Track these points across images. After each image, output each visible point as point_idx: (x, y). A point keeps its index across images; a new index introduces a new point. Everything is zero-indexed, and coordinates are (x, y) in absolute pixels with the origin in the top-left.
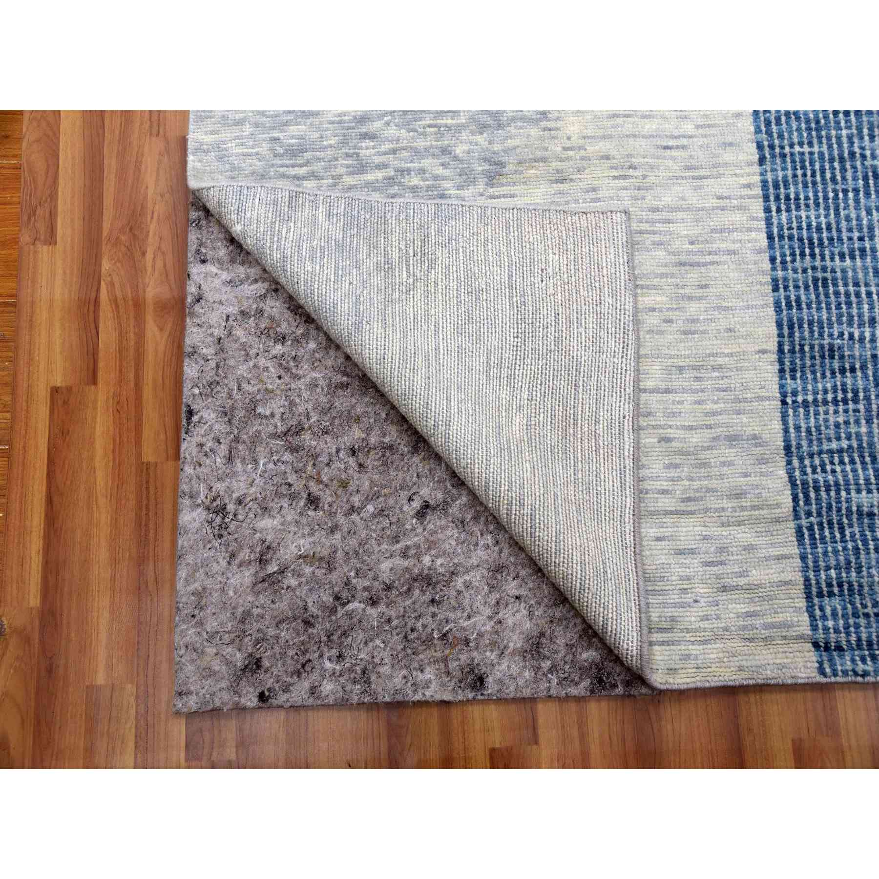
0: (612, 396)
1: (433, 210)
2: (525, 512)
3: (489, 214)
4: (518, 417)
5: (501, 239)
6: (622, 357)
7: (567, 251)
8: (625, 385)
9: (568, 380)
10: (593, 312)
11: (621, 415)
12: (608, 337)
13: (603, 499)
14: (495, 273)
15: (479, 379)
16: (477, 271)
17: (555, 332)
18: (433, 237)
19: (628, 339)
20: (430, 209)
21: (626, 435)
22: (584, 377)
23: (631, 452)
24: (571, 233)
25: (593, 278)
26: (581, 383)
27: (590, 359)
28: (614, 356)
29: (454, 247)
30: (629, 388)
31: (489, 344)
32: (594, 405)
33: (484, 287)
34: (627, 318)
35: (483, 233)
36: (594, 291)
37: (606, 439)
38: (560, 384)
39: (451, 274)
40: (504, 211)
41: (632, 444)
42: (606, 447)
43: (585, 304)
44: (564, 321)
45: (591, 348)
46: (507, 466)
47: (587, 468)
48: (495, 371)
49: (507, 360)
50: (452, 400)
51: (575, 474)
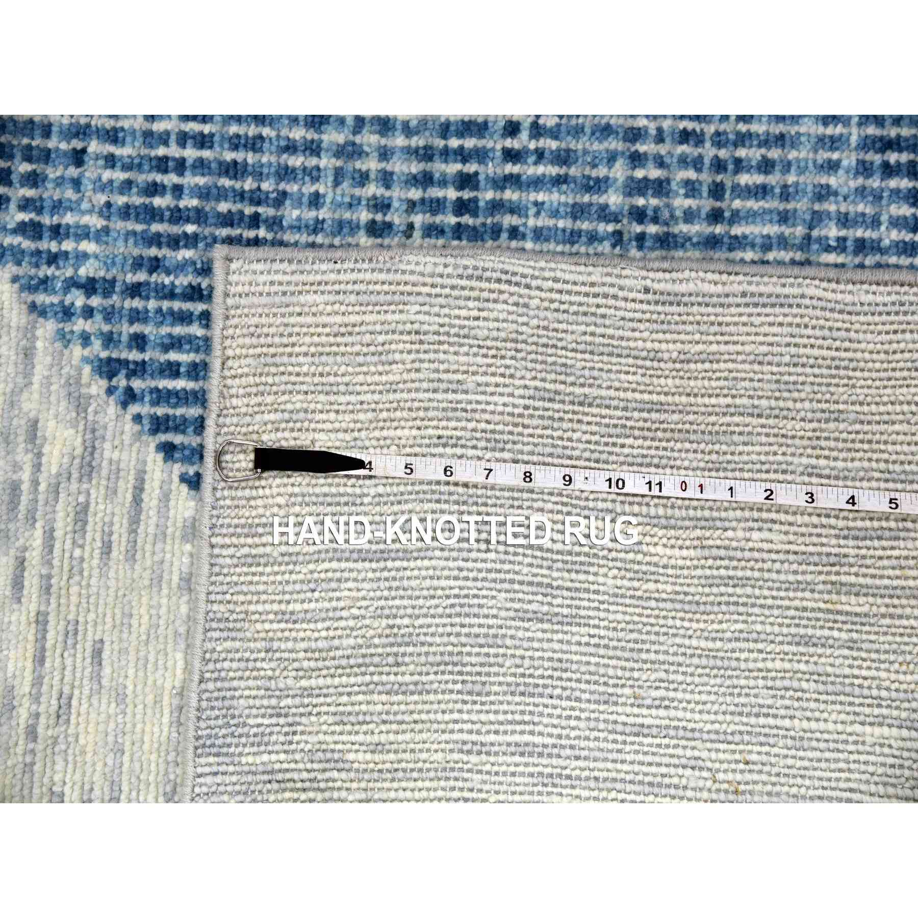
0: (604, 316)
1: (211, 759)
2: (852, 552)
3: (222, 608)
4: (652, 549)
5: (279, 578)
6: (528, 287)
7: (306, 411)
8: (584, 284)
9: (571, 420)
10: (436, 352)
11: (641, 296)
12: (485, 319)
13: (808, 351)
14: (354, 594)
15: (579, 644)
16: (351, 641)
17: (474, 447)
18: (274, 757)
19: (493, 270)
20: (207, 770)
21: (683, 288)
22: (564, 383)
23: (716, 277)
24: (269, 399)
25: (365, 350)
26: (578, 390)
27: (530, 365)
28: (526, 306)
29: (297, 701)
30: (590, 274)
31: (503, 614)
32: (623, 361)
33: (384, 622)
34: (450, 270)
35: (267, 626)
36: (393, 347)
37: (689, 337)
38: (579, 441)
39: (357, 708)
40: (216, 569)
41: (701, 274)
42: (704, 338)
43: (418, 370)
44: (453, 424)
45: (508, 362)
46: (766, 593)
47: (747, 384)
48: (559, 601)
49: (535, 570)
50: (640, 720)
51: (759, 416)
